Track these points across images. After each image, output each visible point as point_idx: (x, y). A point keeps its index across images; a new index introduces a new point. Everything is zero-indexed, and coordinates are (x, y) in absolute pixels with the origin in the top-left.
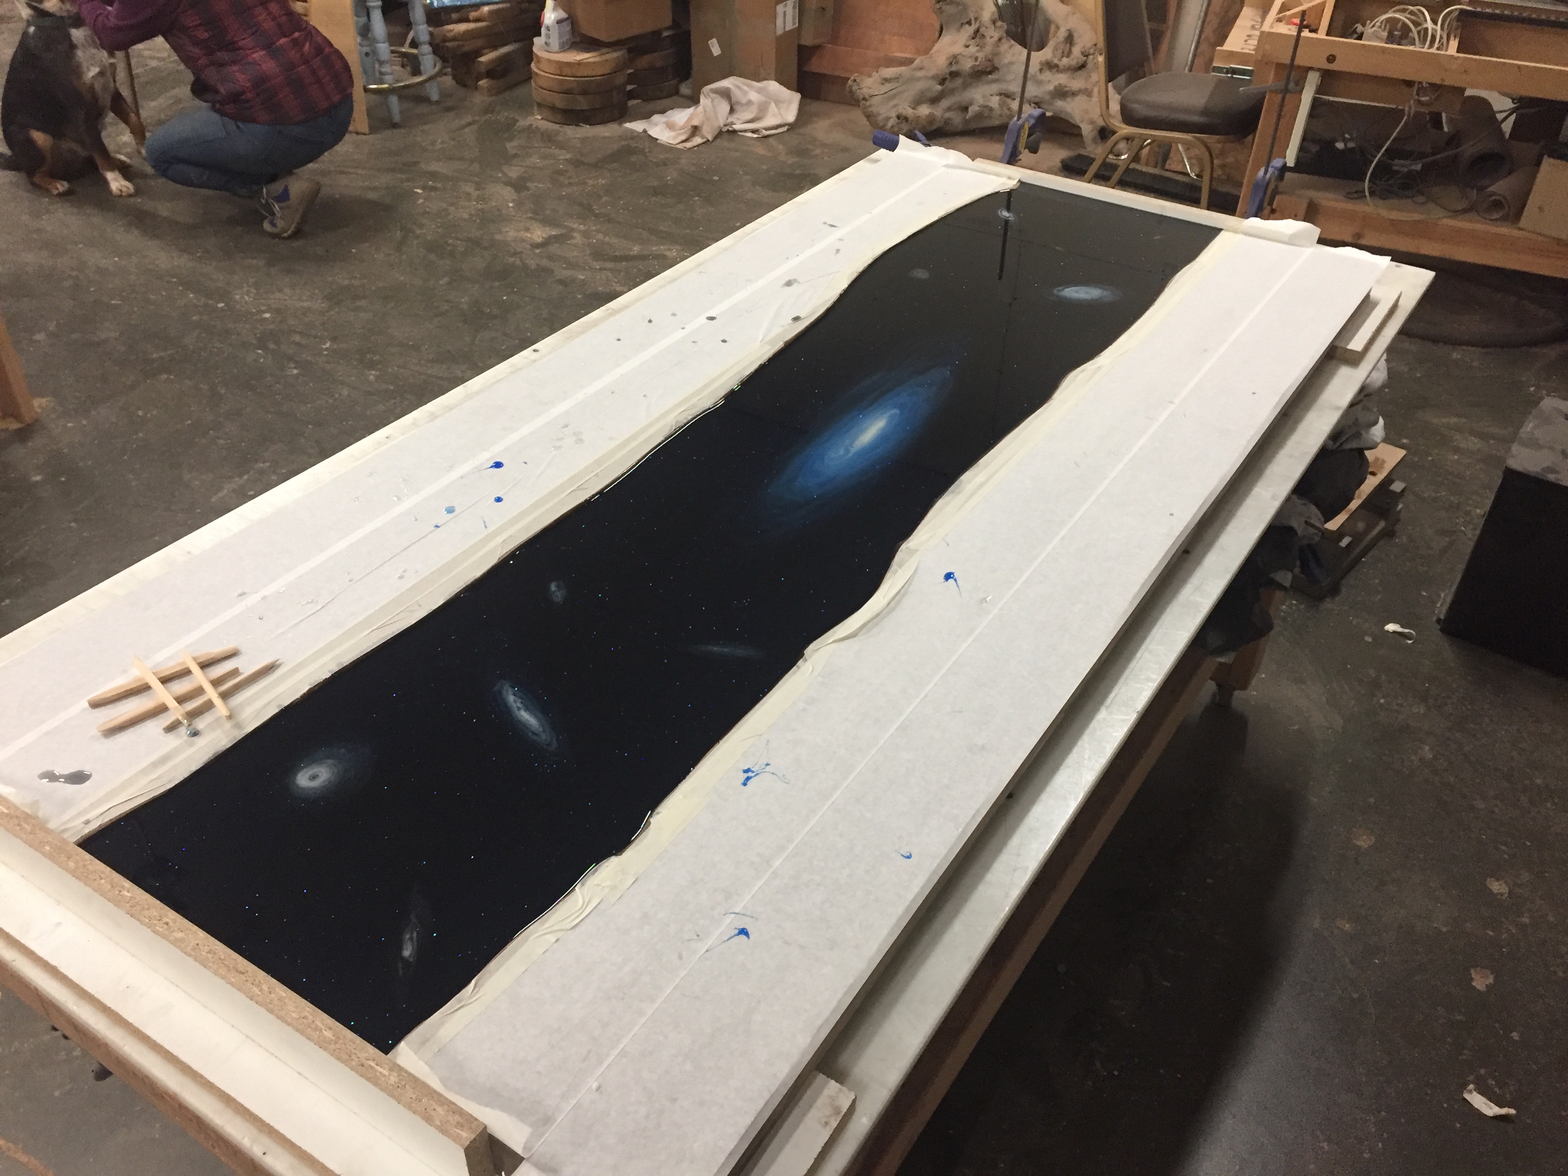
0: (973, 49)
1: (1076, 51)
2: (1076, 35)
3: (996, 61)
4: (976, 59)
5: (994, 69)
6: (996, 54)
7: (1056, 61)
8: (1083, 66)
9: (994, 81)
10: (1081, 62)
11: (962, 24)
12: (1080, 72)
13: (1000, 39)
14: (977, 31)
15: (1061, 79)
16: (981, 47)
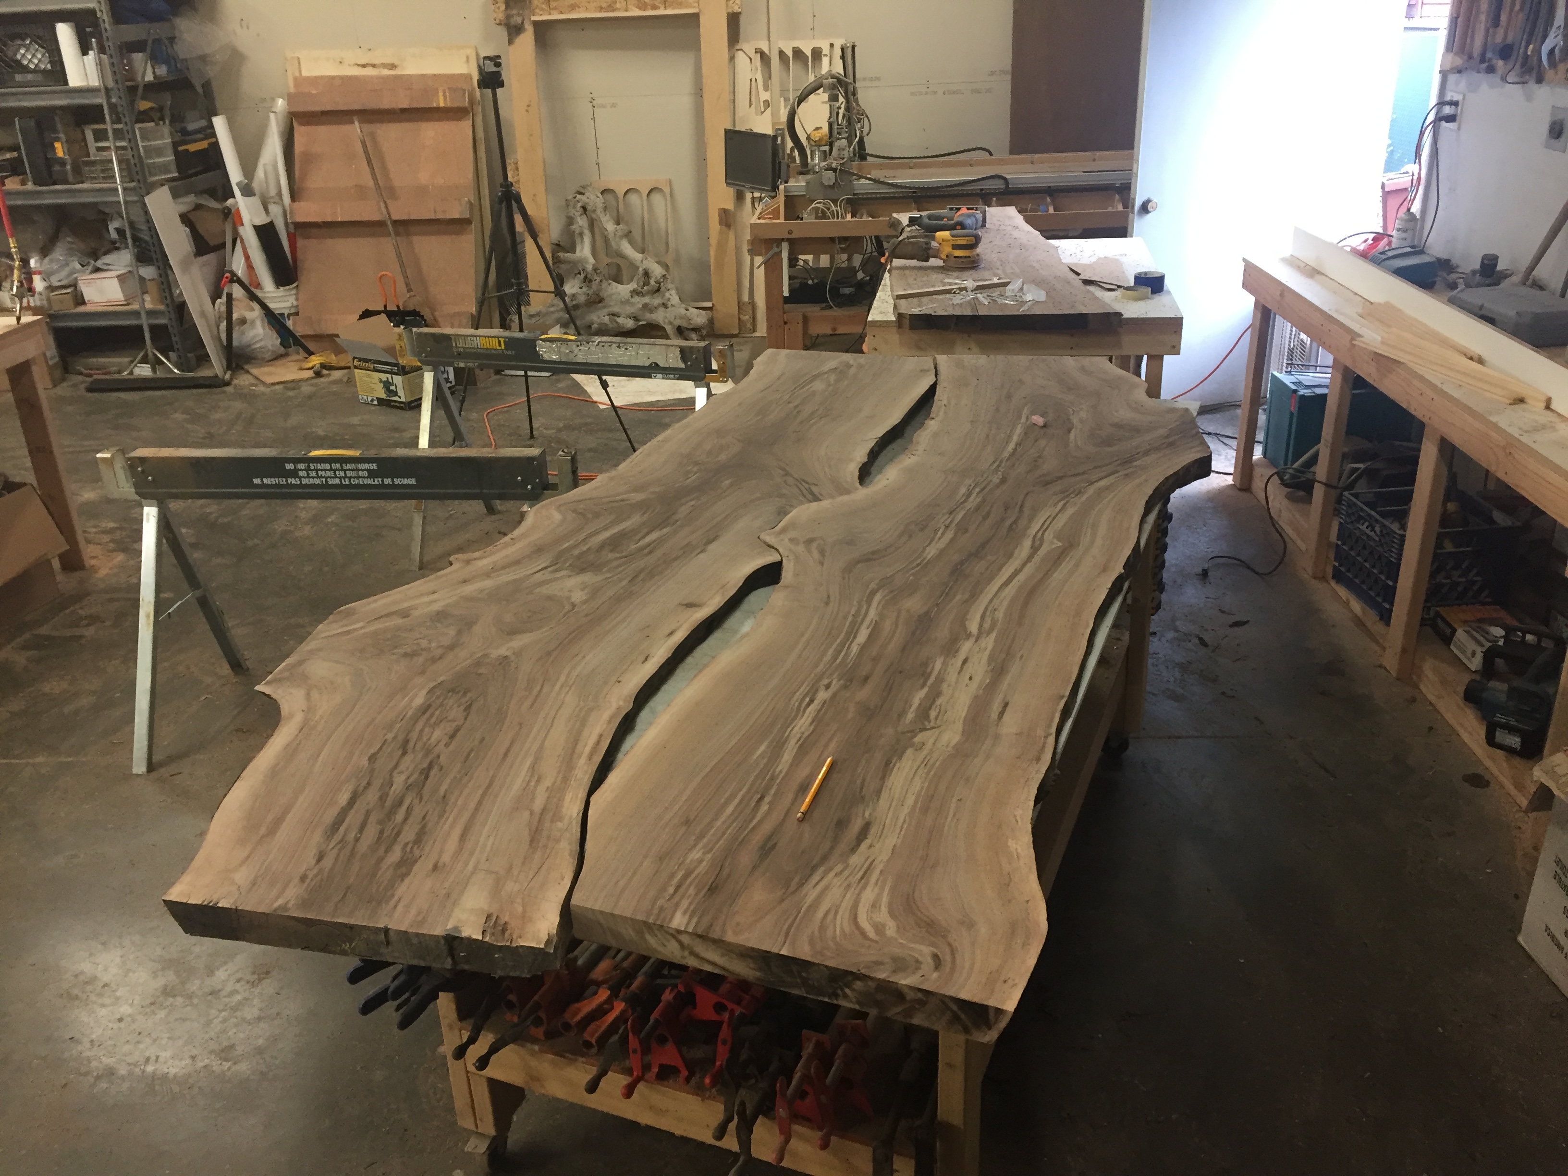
0: (584, 289)
1: (652, 282)
2: (650, 271)
3: (601, 294)
4: (588, 295)
5: (601, 300)
6: (600, 290)
7: (640, 289)
8: (658, 290)
9: (604, 307)
10: (656, 288)
11: (576, 275)
12: (655, 295)
13: (601, 281)
14: (586, 278)
15: (647, 300)
16: (590, 287)
